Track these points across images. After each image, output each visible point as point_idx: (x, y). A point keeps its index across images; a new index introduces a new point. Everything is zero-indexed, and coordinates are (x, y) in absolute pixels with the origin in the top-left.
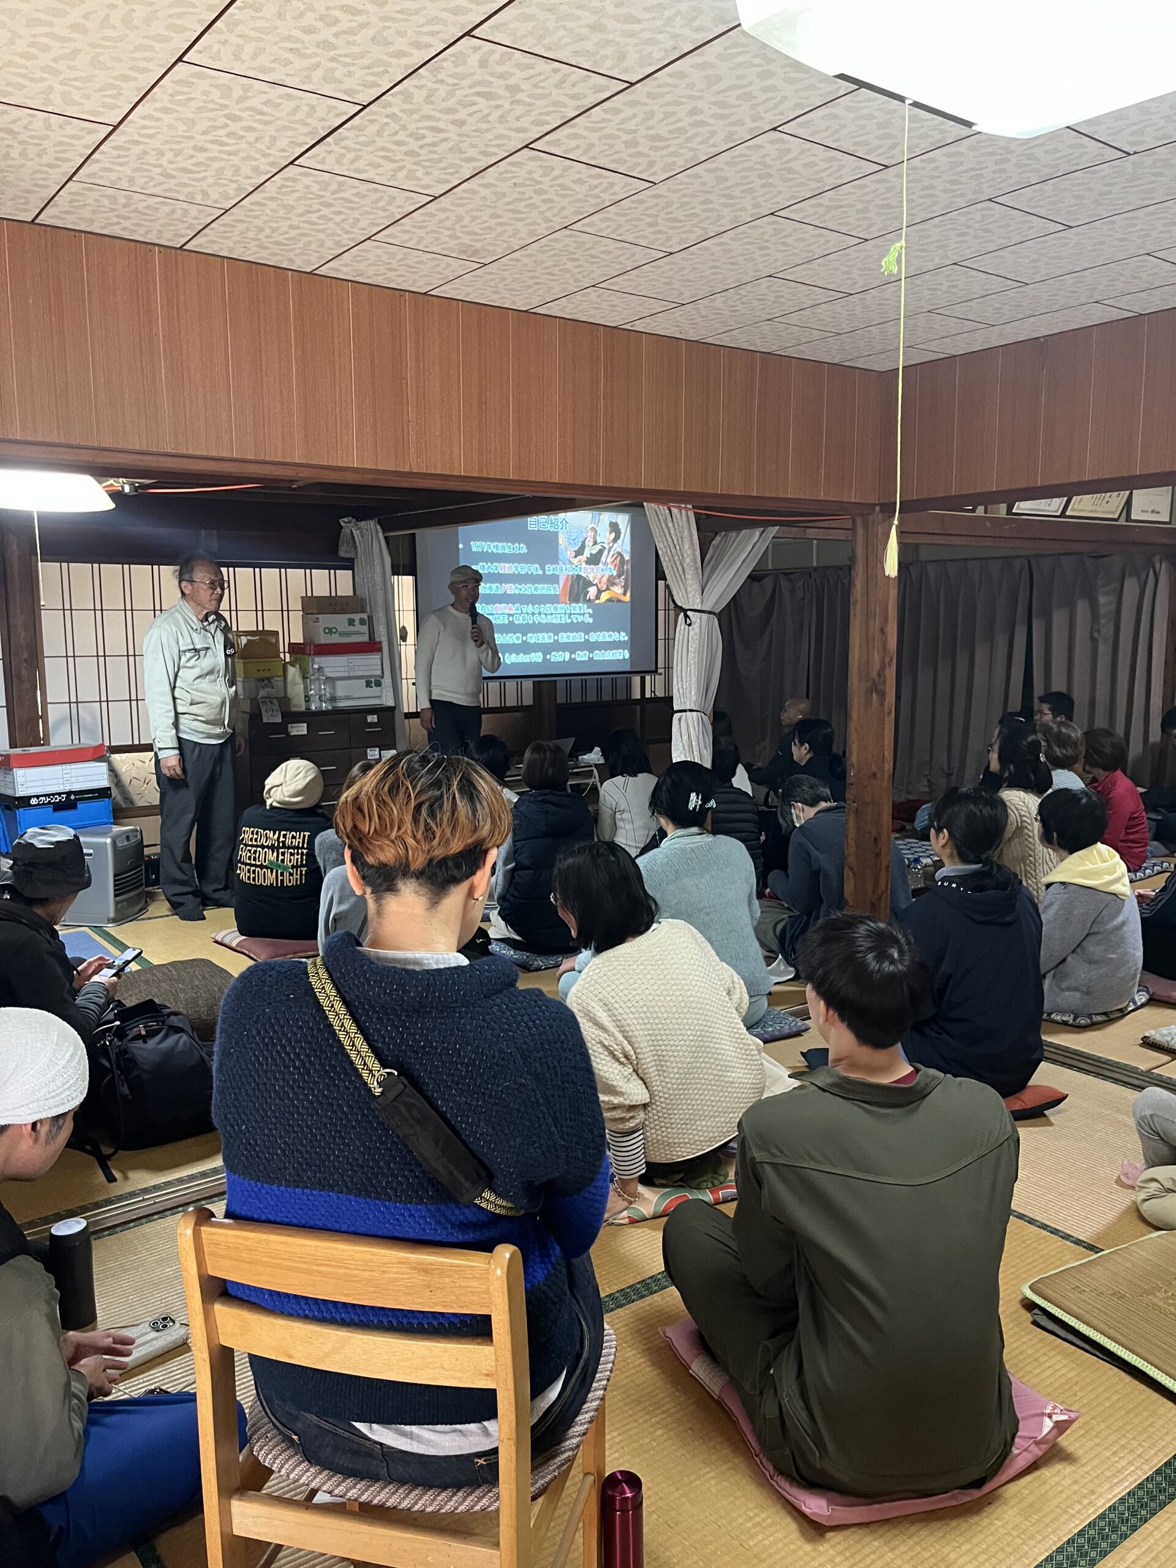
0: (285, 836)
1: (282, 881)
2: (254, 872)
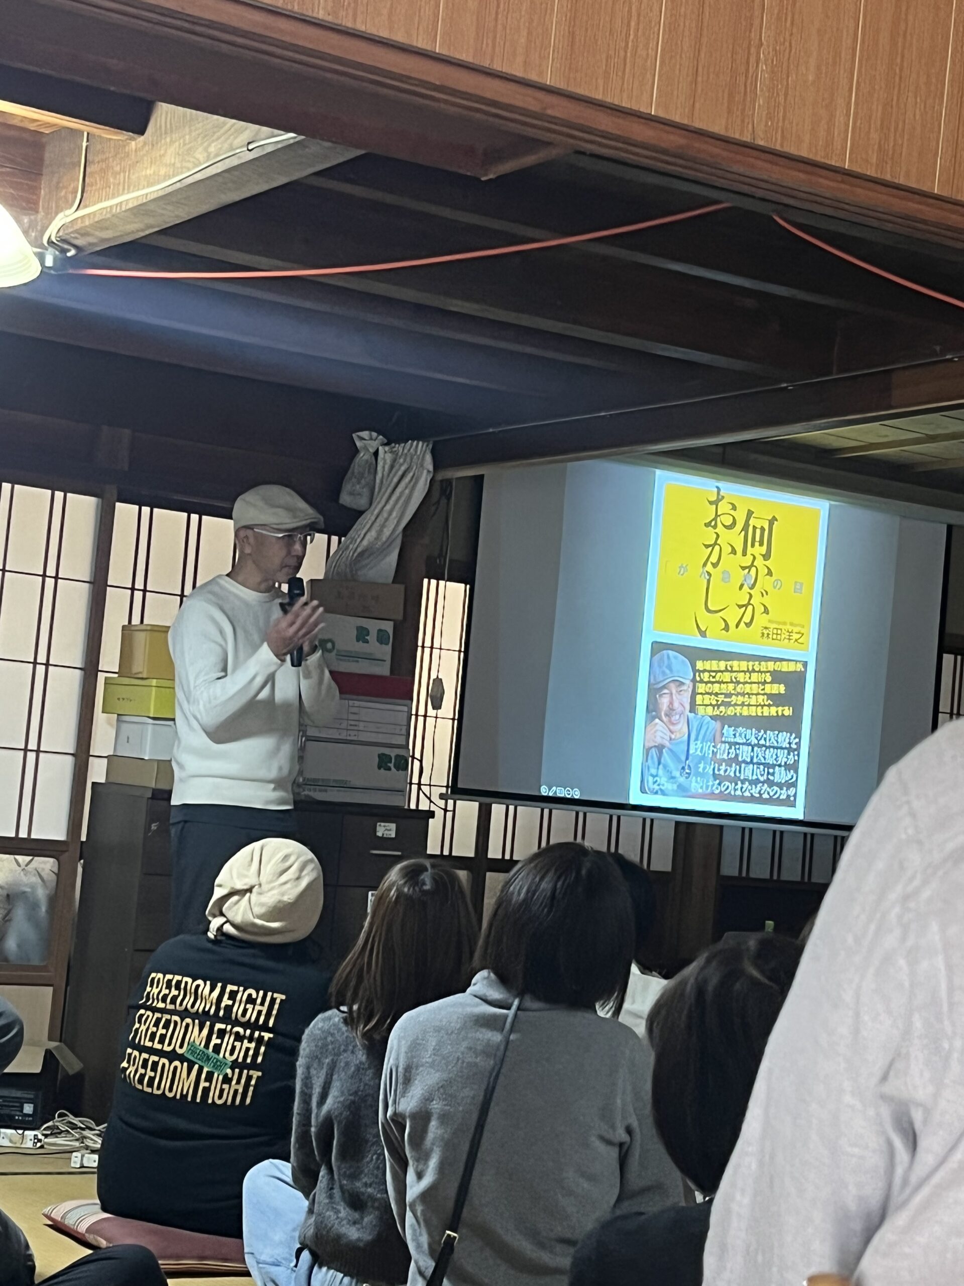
0: (233, 995)
1: (206, 1091)
2: (155, 1064)
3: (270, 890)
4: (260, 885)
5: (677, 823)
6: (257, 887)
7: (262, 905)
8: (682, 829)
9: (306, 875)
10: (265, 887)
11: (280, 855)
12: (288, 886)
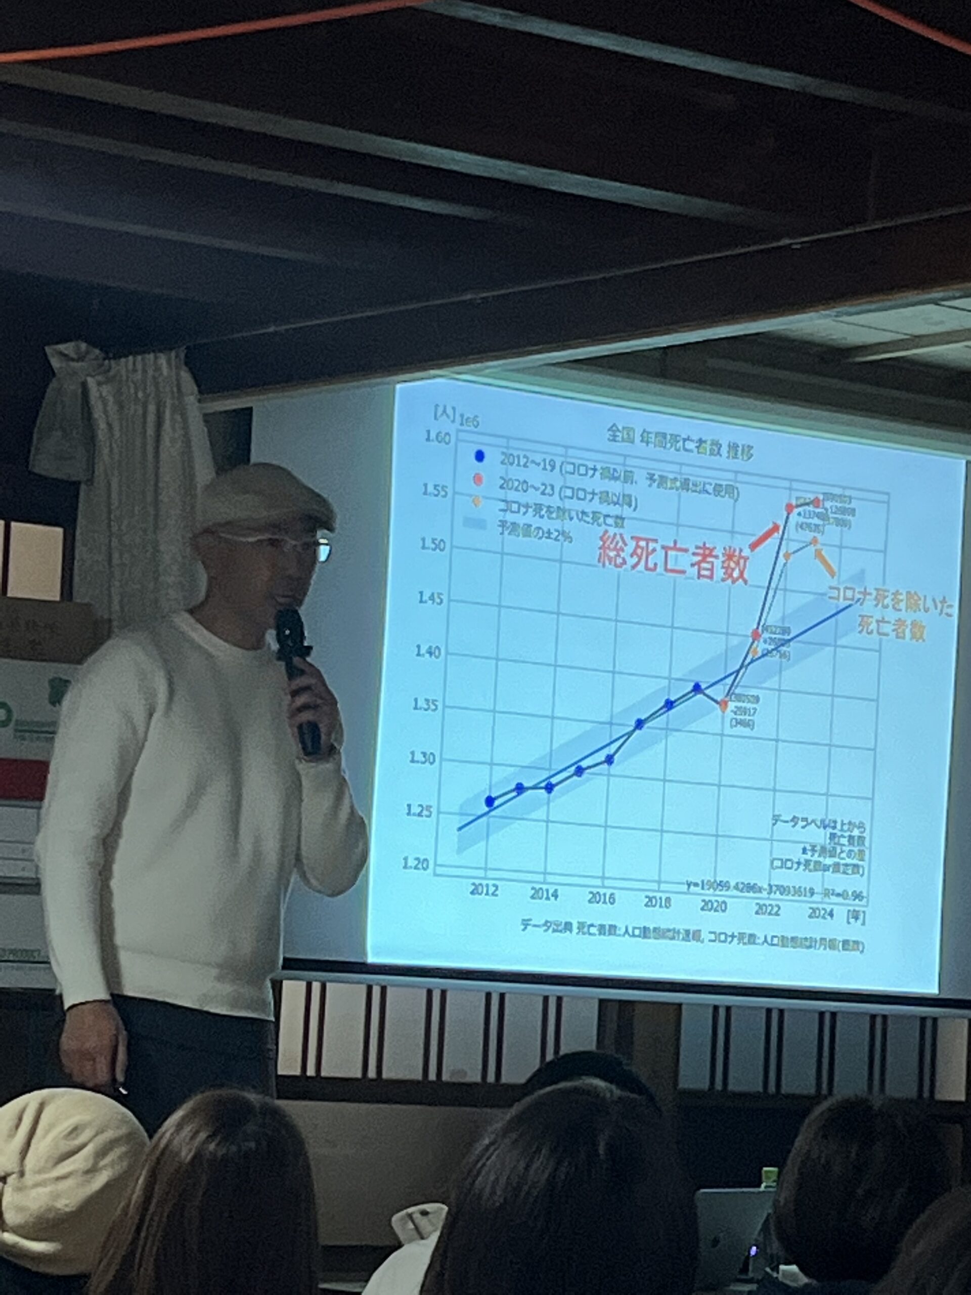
3: (36, 1185)
4: (22, 1174)
5: (602, 1002)
6: (14, 1176)
7: (20, 1209)
8: (612, 1014)
9: (105, 1166)
10: (29, 1179)
11: (66, 1125)
12: (70, 1182)
